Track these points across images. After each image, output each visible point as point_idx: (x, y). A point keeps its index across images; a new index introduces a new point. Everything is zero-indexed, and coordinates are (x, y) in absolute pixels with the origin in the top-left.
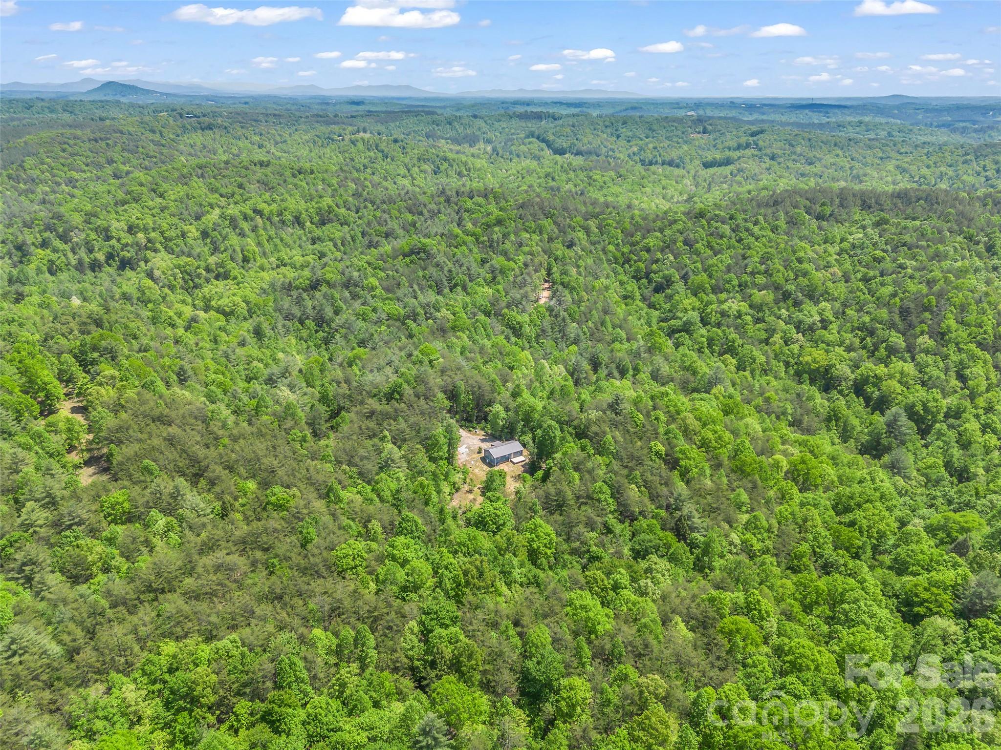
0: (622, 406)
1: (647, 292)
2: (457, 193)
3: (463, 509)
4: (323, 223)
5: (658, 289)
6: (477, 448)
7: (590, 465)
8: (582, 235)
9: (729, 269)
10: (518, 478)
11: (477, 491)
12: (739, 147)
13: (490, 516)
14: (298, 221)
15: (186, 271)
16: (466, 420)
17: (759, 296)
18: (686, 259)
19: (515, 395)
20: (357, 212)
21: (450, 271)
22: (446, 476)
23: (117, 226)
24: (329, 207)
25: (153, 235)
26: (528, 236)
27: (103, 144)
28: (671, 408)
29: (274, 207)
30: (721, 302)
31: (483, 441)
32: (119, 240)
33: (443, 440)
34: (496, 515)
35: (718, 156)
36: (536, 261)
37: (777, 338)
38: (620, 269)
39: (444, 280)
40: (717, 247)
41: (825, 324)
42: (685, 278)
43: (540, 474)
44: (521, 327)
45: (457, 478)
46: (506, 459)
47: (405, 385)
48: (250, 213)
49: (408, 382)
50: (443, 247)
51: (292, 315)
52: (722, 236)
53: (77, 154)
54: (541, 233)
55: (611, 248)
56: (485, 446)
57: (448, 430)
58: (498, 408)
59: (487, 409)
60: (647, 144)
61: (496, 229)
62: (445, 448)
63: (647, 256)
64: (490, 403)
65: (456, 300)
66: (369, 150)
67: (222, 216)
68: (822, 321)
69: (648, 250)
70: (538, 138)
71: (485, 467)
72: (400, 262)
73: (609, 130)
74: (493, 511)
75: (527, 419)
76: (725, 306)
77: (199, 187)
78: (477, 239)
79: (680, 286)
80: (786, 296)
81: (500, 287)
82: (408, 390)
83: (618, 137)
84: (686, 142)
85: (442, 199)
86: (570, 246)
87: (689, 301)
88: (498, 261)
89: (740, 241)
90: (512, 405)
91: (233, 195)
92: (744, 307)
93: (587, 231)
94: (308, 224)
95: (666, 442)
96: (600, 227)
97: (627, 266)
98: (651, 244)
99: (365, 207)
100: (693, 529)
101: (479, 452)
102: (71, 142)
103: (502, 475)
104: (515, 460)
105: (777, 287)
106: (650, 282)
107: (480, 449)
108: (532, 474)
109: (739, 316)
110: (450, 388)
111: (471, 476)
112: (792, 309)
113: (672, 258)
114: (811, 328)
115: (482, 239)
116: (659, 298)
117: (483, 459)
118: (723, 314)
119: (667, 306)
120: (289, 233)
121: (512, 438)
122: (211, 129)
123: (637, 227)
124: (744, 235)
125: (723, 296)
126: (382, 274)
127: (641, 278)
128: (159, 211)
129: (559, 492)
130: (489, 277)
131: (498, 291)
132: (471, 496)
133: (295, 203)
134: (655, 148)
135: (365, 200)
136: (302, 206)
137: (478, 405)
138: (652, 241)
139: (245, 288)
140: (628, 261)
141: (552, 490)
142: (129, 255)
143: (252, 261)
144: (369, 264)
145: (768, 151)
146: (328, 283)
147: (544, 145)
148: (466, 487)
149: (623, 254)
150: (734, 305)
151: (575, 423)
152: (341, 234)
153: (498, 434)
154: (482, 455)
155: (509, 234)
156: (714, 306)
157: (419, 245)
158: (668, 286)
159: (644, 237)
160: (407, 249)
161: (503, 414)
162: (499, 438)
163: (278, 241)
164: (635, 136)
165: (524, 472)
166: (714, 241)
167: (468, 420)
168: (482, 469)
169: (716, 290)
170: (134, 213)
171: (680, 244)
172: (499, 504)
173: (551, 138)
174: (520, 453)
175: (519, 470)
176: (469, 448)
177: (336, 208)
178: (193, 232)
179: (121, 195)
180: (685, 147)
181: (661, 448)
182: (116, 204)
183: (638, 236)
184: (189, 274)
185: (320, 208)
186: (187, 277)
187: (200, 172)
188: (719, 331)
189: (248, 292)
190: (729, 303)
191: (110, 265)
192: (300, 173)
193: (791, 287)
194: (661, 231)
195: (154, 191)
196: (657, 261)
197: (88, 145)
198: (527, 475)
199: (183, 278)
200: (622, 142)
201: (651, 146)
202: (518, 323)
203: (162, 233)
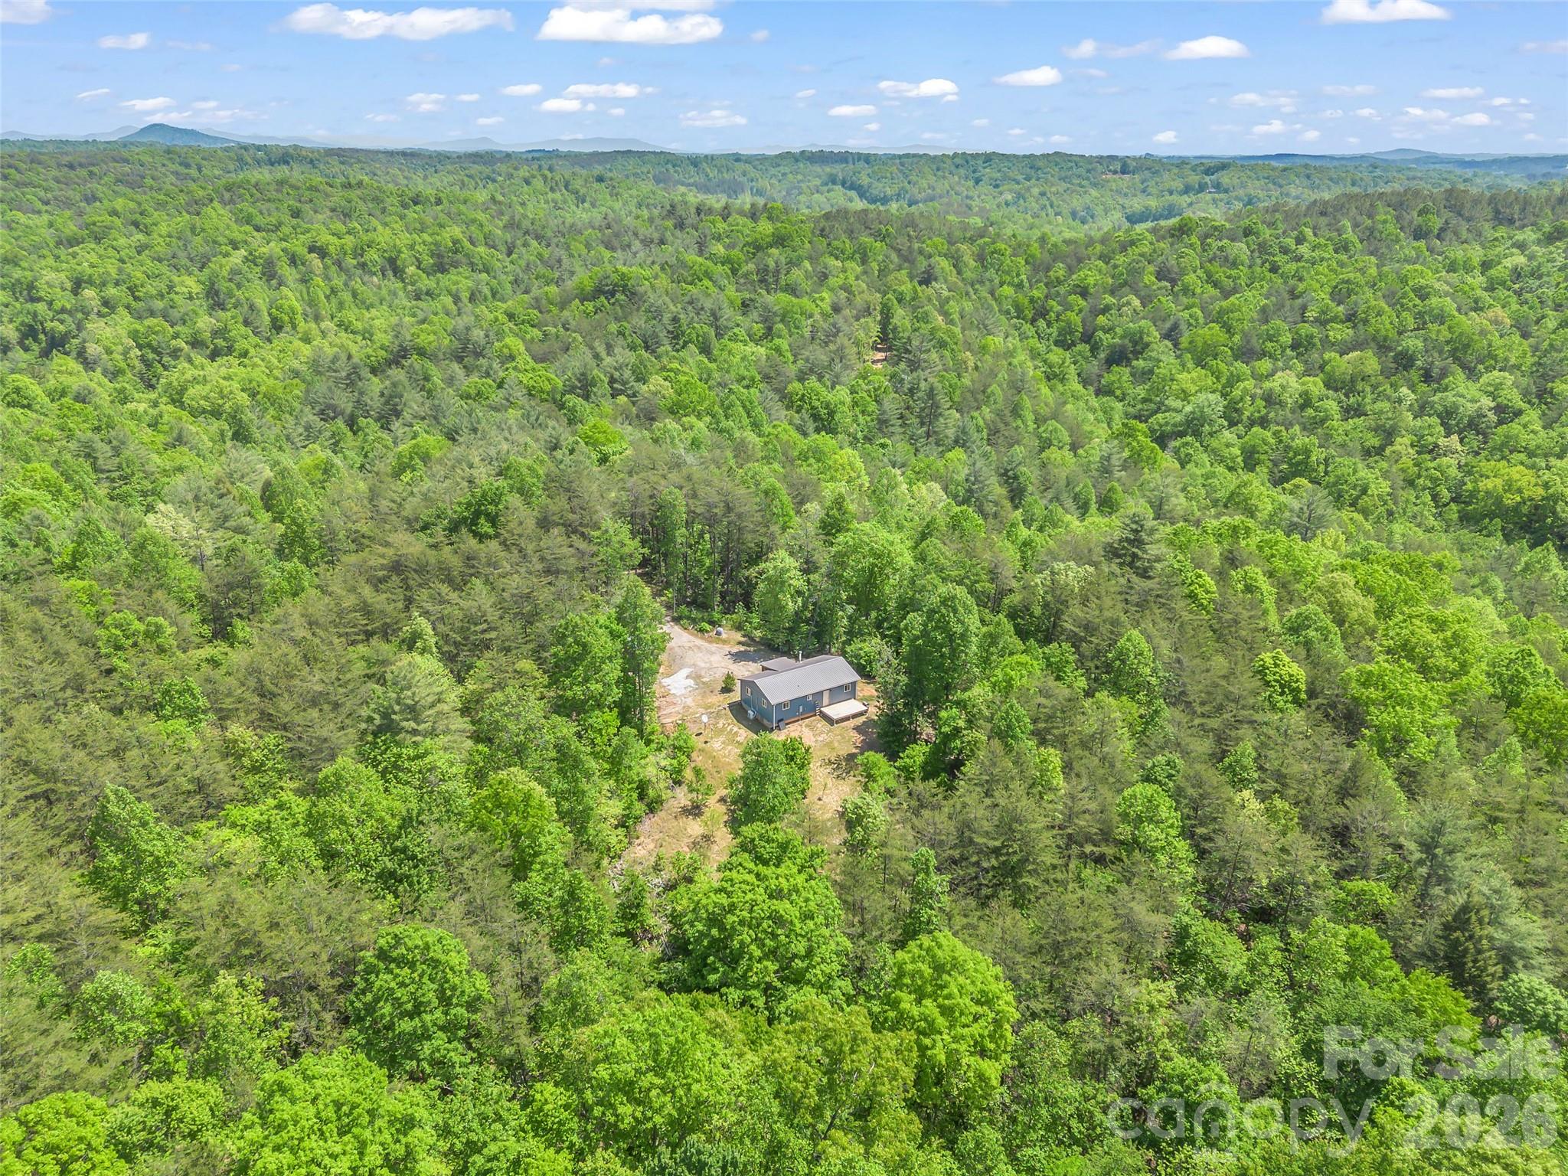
0: (1153, 550)
1: (1094, 367)
2: (699, 211)
3: (668, 874)
4: (441, 268)
5: (1117, 358)
6: (720, 675)
7: (1088, 725)
8: (944, 264)
9: (1265, 315)
10: (846, 765)
11: (716, 810)
12: (1187, 190)
13: (754, 924)
14: (394, 266)
15: (149, 345)
16: (694, 603)
17: (1343, 364)
18: (1167, 302)
19: (831, 527)
20: (509, 254)
21: (675, 320)
22: (615, 765)
23: (52, 277)
24: (455, 242)
25: (112, 291)
26: (839, 264)
27: (83, 172)
28: (1278, 563)
29: (349, 241)
30: (1259, 378)
31: (738, 657)
32: (50, 304)
33: (602, 644)
34: (778, 920)
35: (1153, 203)
36: (859, 301)
37: (1402, 444)
38: (1030, 330)
39: (662, 334)
40: (1228, 284)
41: (1506, 413)
42: (1171, 335)
43: (917, 754)
44: (831, 414)
45: (650, 765)
46: (807, 707)
47: (514, 500)
48: (301, 251)
49: (524, 492)
50: (663, 282)
51: (334, 408)
52: (1234, 264)
53: (31, 184)
54: (864, 261)
55: (1007, 290)
56: (744, 670)
57: (627, 616)
58: (783, 561)
59: (752, 572)
60: (1028, 189)
61: (774, 251)
62: (613, 671)
63: (1082, 302)
64: (759, 555)
65: (683, 361)
66: (552, 190)
67: (251, 260)
68: (1500, 409)
69: (1084, 293)
70: (843, 184)
71: (744, 734)
72: (574, 312)
73: (962, 171)
74: (766, 906)
75: (866, 596)
76: (1274, 384)
77: (218, 216)
78: (734, 271)
79: (1162, 351)
80: (1405, 361)
81: (784, 343)
82: (520, 514)
83: (977, 181)
84: (1095, 185)
85: (670, 223)
86: (927, 279)
87: (1190, 378)
88: (778, 300)
89: (1274, 269)
90: (823, 558)
91: (277, 227)
92: (1315, 385)
93: (957, 264)
94: (411, 270)
95: (1302, 652)
96: (981, 258)
97: (1042, 323)
98: (1091, 281)
99: (525, 245)
100: (1508, 957)
101: (727, 690)
102: (22, 166)
103: (796, 756)
104: (836, 711)
105: (1382, 346)
106: (1094, 349)
107: (729, 678)
108: (893, 756)
109: (1306, 402)
110: (645, 509)
111: (699, 760)
112: (1423, 387)
113: (1136, 302)
114: (1475, 425)
115: (745, 269)
116: (1121, 375)
117: (738, 711)
118: (1270, 399)
119: (1141, 391)
120: (371, 286)
121: (821, 651)
122: (287, 163)
123: (1056, 256)
124: (1280, 259)
125: (1264, 365)
126: (536, 333)
127: (1074, 344)
128: (133, 252)
129: (1009, 824)
130: (759, 329)
131: (778, 350)
132: (695, 828)
133: (388, 235)
134: (1043, 194)
135: (527, 233)
136: (404, 239)
137: (724, 563)
138: (1092, 275)
139: (254, 366)
140: (1042, 313)
141: (978, 812)
142: (62, 328)
143: (288, 328)
144: (511, 316)
145: (1241, 192)
146: (422, 352)
147: (853, 194)
148: (682, 797)
149: (1032, 300)
150: (1289, 382)
151: (1015, 599)
152: (470, 283)
153: (781, 639)
154: (736, 696)
155: (800, 259)
156: (1249, 384)
157: (615, 278)
158: (1137, 354)
159: (1071, 270)
160: (589, 286)
161: (798, 581)
162: (786, 650)
163: (347, 296)
164: (1006, 178)
165: (867, 746)
166: (1220, 273)
167: (701, 603)
168: (732, 740)
169: (1246, 353)
170: (87, 258)
171: (1149, 278)
172: (786, 875)
173: (865, 181)
174: (847, 691)
175: (847, 741)
176: (696, 677)
177: (467, 244)
178: (191, 284)
179: (71, 228)
180: (1094, 193)
181: (1296, 671)
182: (59, 243)
183: (1059, 270)
184: (155, 350)
185: (437, 244)
186: (151, 356)
187: (227, 196)
188: (1268, 435)
189: (259, 374)
190: (1280, 378)
191: (26, 349)
192: (416, 203)
193: (1413, 343)
194: (1105, 258)
195: (136, 224)
196: (1106, 310)
197: (54, 173)
198: (877, 758)
199: (143, 359)
200: (985, 188)
201: (1035, 191)
202: (827, 405)
203: (132, 290)
